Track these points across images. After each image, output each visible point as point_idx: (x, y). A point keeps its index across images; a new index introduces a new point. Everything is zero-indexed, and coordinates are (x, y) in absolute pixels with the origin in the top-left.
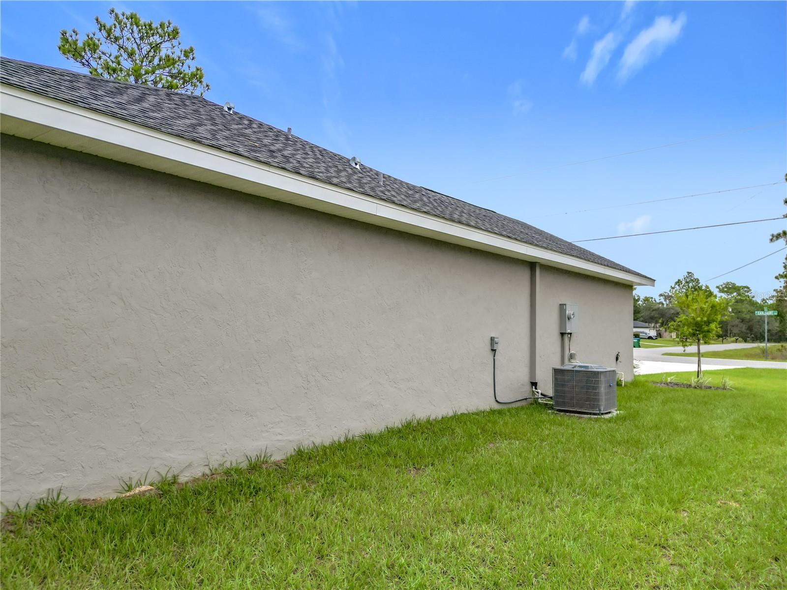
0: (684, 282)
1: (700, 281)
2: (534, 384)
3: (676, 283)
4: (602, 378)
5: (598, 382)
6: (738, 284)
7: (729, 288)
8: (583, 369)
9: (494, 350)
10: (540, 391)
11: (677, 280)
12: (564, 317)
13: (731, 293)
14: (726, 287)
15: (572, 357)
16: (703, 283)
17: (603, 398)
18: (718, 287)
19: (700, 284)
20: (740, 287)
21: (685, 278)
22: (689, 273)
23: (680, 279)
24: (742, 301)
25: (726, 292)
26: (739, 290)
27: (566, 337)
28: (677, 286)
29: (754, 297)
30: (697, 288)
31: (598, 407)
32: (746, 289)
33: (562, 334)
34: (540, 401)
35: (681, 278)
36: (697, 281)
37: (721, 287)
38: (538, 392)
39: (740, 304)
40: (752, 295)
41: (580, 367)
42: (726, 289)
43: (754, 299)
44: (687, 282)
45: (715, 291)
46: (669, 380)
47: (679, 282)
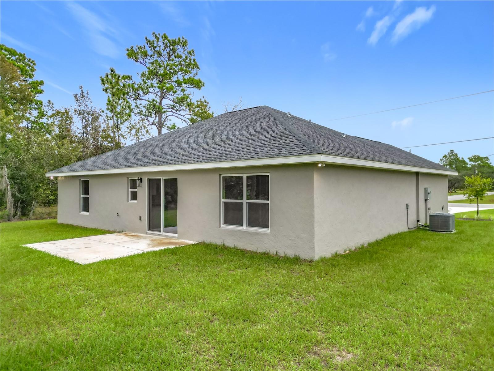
0: (448, 156)
1: (458, 155)
2: (418, 221)
3: (443, 157)
4: (451, 218)
5: (449, 220)
6: (481, 156)
7: (476, 158)
8: (441, 215)
9: (407, 209)
10: (421, 224)
11: (444, 155)
12: (426, 193)
13: (477, 162)
14: (474, 158)
15: (429, 209)
16: (460, 156)
17: (451, 225)
18: (469, 158)
19: (458, 157)
20: (483, 158)
21: (449, 154)
22: (451, 150)
23: (445, 154)
24: (483, 166)
25: (474, 161)
26: (482, 160)
27: (427, 201)
28: (444, 159)
29: (491, 163)
30: (457, 160)
31: (449, 229)
32: (486, 159)
33: (426, 200)
34: (421, 228)
35: (447, 154)
36: (456, 155)
37: (471, 158)
38: (420, 224)
39: (482, 168)
40: (490, 162)
41: (441, 214)
42: (474, 159)
43: (491, 165)
44: (450, 156)
45: (467, 161)
46: (464, 217)
47: (445, 156)
